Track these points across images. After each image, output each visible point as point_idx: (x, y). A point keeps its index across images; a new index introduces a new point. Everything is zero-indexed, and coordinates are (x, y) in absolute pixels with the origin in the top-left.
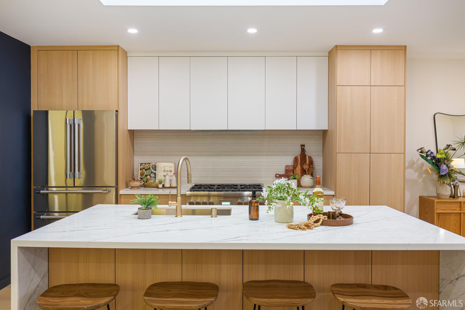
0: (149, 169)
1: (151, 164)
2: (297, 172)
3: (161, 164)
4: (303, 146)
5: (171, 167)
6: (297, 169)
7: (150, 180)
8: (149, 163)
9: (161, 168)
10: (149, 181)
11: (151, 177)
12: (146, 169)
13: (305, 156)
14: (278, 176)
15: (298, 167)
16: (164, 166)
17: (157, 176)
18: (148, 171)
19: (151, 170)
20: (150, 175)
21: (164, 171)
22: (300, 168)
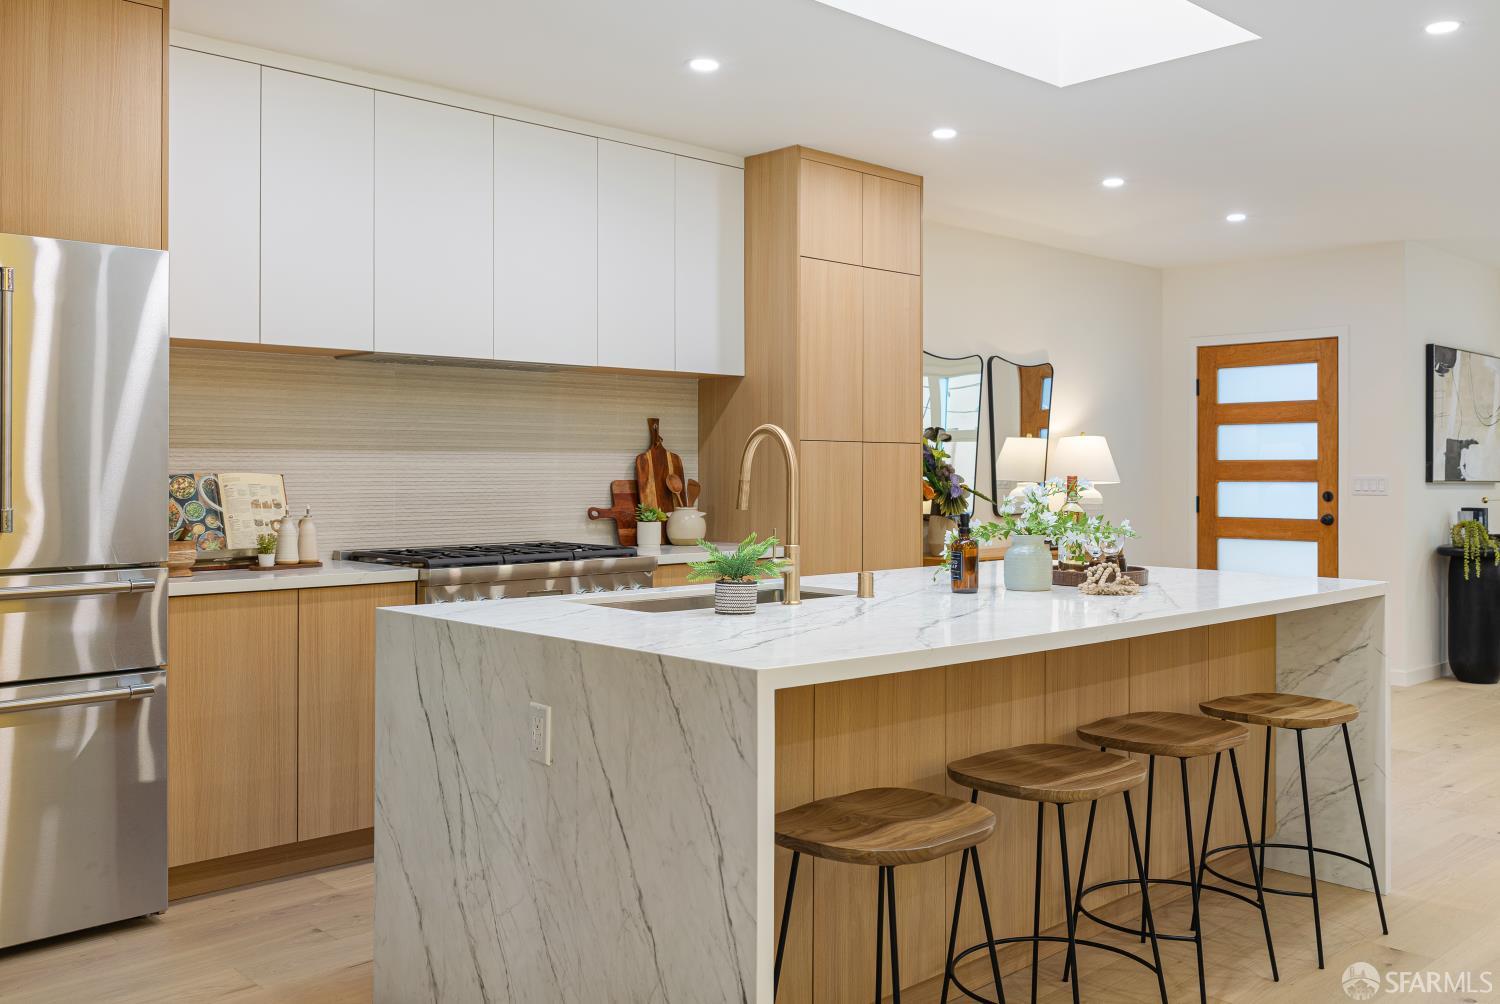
0: (196, 496)
1: (201, 477)
2: (649, 499)
3: (238, 479)
4: (653, 423)
5: (274, 489)
6: (648, 491)
7: (207, 540)
8: (192, 476)
9: (241, 493)
10: (205, 546)
11: (207, 529)
12: (180, 497)
13: (664, 451)
14: (595, 514)
15: (649, 486)
16: (251, 485)
17: (232, 525)
18: (191, 507)
19: (205, 502)
20: (202, 522)
21: (255, 504)
22: (654, 488)
